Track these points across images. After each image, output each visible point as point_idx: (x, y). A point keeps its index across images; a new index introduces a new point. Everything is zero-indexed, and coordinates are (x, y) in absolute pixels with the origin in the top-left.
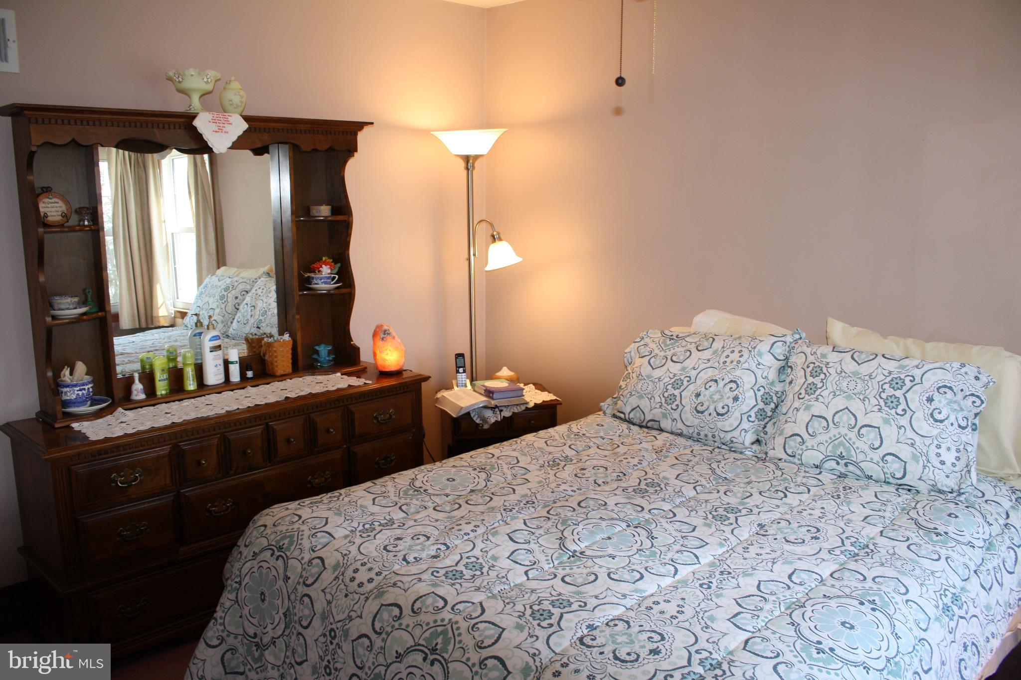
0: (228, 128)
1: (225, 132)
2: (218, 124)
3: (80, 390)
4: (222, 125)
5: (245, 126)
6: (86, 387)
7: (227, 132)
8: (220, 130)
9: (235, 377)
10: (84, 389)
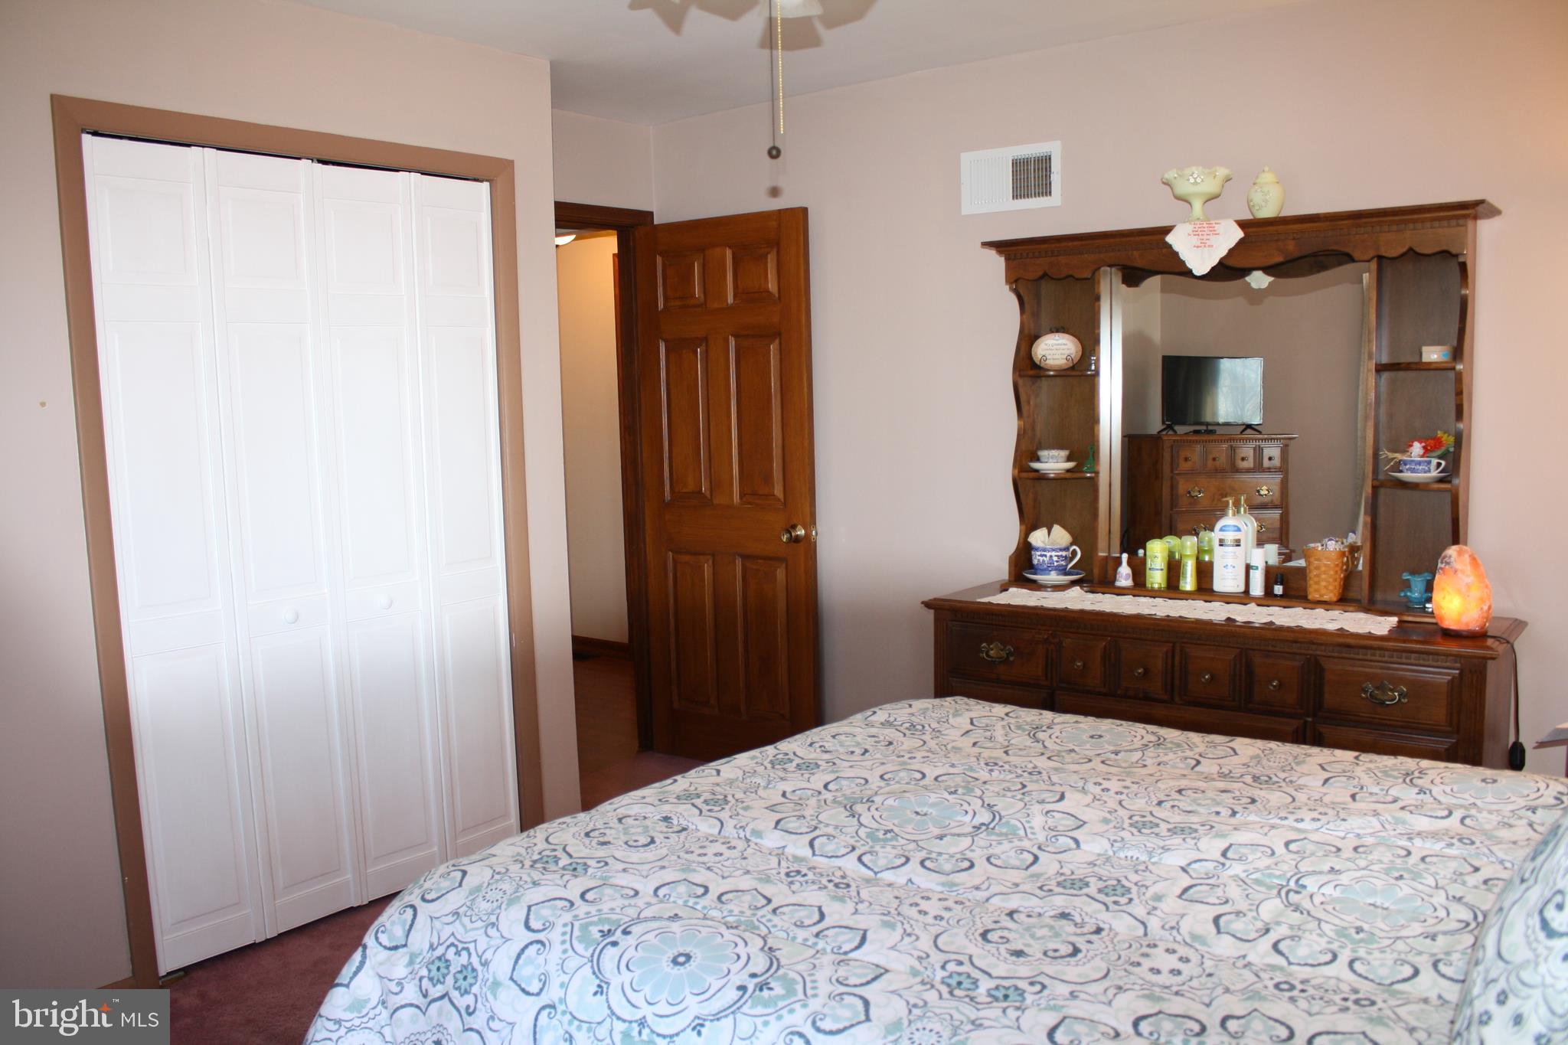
0: (1213, 240)
1: (1209, 246)
2: (1201, 237)
3: (1042, 556)
4: (1205, 237)
5: (1239, 234)
6: (1048, 554)
7: (1212, 246)
8: (1203, 245)
9: (1257, 589)
10: (1046, 556)
